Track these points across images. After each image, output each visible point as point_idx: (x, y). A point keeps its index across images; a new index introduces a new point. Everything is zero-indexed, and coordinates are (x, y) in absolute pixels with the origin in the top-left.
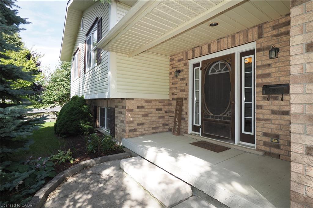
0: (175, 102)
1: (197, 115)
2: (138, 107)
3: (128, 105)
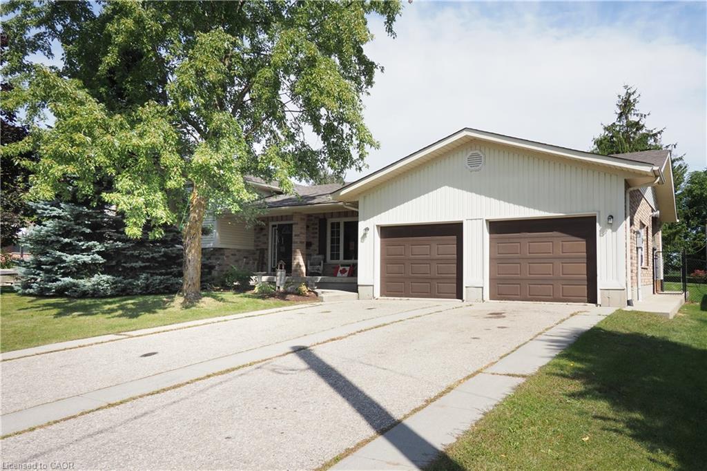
0: (259, 251)
1: (275, 253)
2: (232, 255)
3: (226, 252)
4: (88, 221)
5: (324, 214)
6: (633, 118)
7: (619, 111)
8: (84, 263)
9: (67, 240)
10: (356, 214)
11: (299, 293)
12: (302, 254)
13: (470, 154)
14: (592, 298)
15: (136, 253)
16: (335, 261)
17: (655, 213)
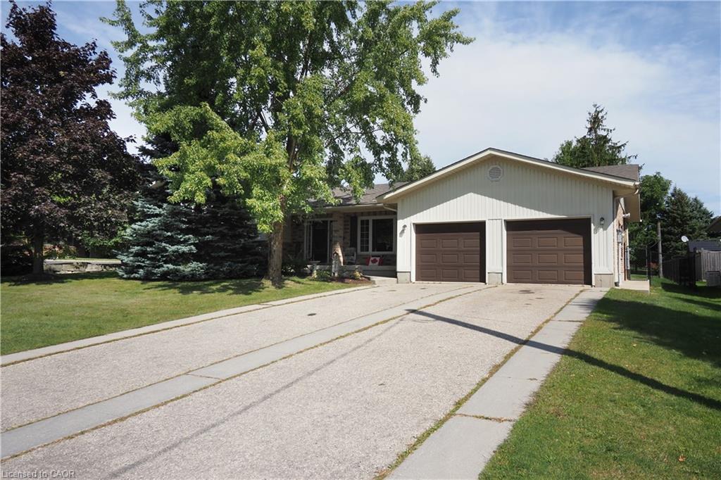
0: (295, 244)
4: (185, 218)
5: (355, 213)
6: (601, 133)
7: (589, 126)
8: (184, 252)
9: (169, 234)
10: (395, 213)
11: (354, 278)
12: (341, 247)
13: (491, 168)
14: (588, 280)
15: (221, 244)
16: (365, 253)
17: (627, 215)
